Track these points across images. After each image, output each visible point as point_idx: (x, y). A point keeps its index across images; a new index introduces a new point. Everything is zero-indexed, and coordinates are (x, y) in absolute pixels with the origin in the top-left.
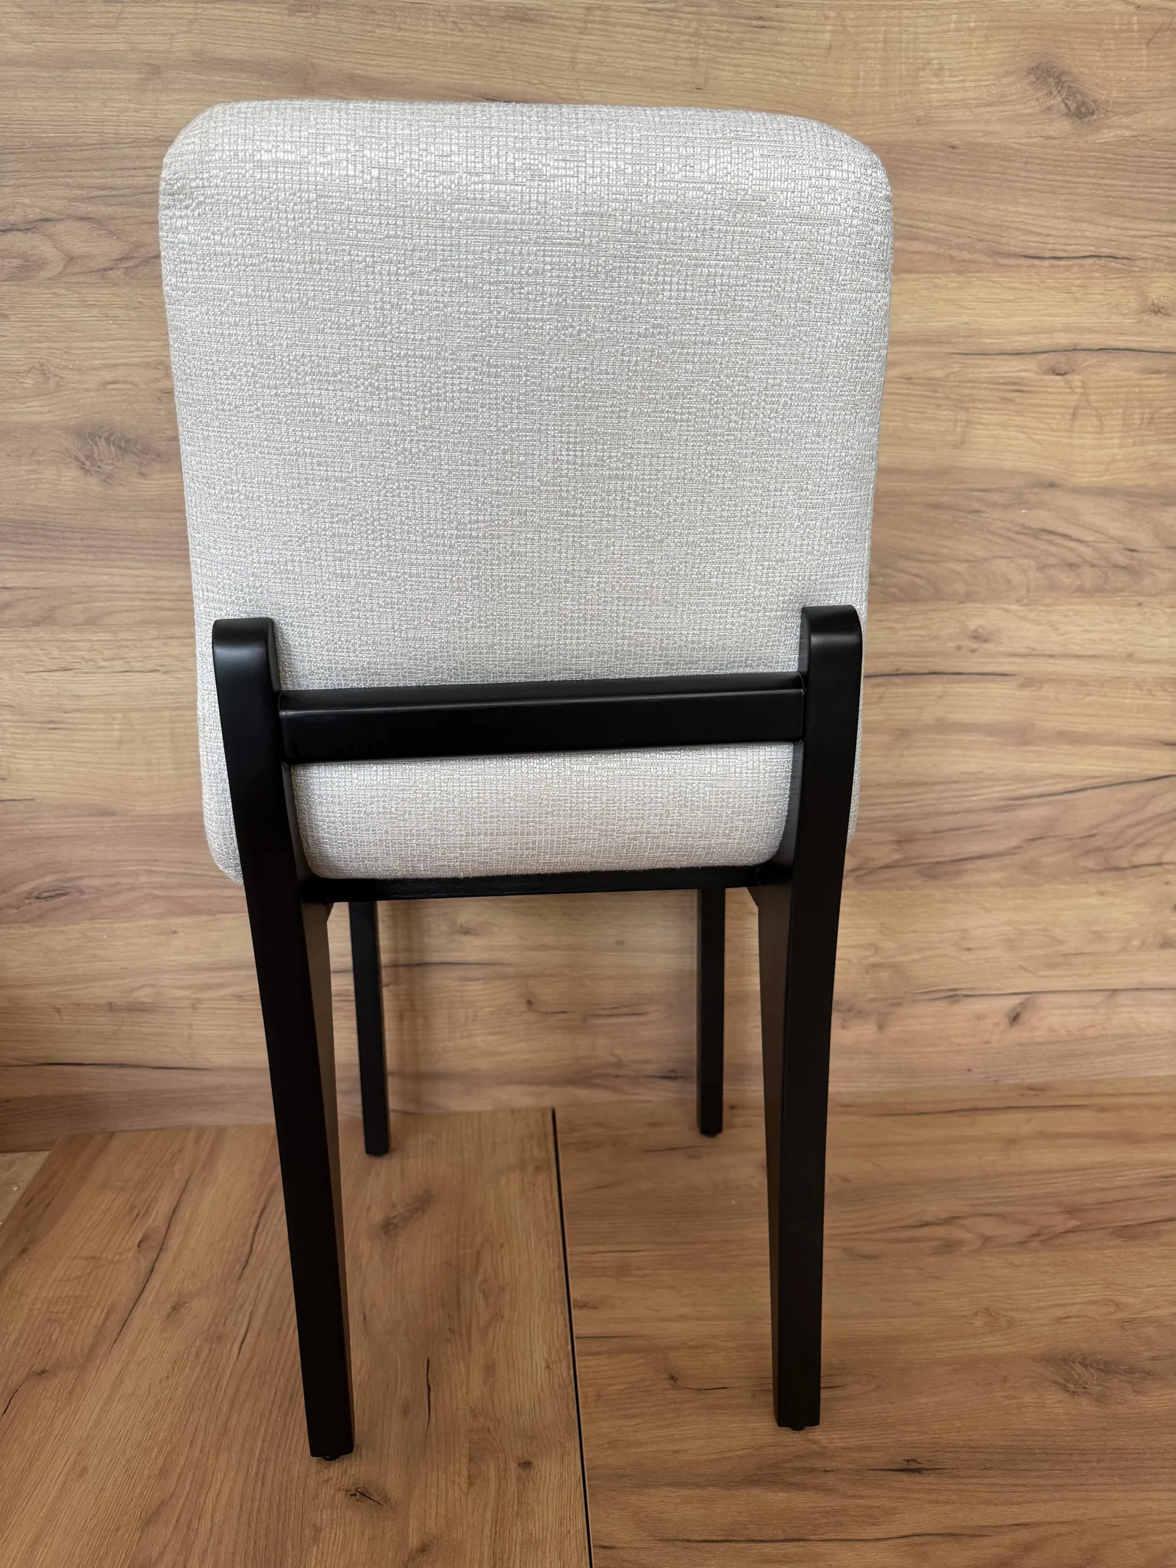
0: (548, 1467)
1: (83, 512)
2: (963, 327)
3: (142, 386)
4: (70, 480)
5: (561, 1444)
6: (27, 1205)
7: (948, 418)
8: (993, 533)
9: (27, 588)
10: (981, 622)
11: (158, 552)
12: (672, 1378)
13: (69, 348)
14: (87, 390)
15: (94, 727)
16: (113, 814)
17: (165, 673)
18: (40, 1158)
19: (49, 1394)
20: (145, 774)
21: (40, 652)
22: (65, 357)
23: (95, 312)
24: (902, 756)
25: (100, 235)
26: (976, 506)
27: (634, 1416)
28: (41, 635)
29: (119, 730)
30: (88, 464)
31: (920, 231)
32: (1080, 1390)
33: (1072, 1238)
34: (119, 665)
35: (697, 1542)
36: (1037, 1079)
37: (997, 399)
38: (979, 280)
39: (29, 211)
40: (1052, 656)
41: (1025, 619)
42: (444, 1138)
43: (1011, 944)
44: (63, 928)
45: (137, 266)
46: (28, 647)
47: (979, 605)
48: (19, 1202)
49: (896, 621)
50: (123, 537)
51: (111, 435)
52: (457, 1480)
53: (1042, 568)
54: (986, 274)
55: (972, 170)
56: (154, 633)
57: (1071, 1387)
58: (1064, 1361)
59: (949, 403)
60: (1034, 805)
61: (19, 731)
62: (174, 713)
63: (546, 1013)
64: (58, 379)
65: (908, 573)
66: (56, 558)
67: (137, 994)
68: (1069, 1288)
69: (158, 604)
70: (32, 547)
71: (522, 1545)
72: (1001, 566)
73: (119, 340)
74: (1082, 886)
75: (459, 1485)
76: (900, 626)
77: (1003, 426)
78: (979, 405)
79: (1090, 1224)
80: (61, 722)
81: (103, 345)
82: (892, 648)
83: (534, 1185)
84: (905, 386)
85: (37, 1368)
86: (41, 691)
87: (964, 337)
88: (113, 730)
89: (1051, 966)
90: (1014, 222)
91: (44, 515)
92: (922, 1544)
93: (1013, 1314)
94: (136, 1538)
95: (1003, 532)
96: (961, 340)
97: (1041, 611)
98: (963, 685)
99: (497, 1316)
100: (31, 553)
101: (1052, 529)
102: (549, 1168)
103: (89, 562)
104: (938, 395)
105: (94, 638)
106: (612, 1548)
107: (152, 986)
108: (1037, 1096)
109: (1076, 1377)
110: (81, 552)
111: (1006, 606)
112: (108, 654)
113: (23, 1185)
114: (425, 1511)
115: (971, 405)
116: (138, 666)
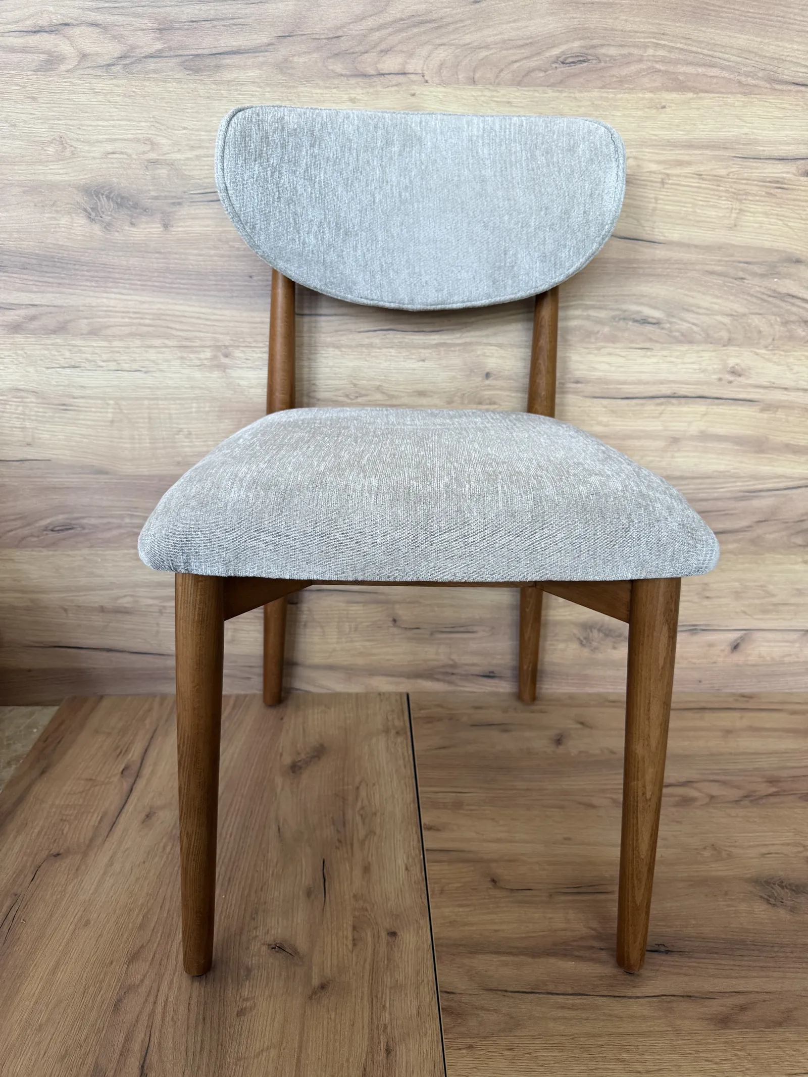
0: (408, 935)
1: (90, 251)
2: (744, 136)
3: (134, 156)
4: (80, 226)
5: (417, 921)
6: (45, 741)
7: (726, 206)
8: (752, 295)
9: (48, 306)
10: (738, 361)
11: (143, 283)
12: (493, 881)
13: (81, 125)
14: (94, 158)
15: (93, 410)
16: (106, 473)
17: (146, 372)
18: (52, 710)
19: (62, 869)
20: (128, 446)
21: (56, 353)
22: (79, 132)
23: (100, 98)
24: (673, 457)
25: (106, 38)
26: (741, 274)
27: (467, 906)
28: (58, 341)
29: (113, 413)
30: (93, 214)
31: (718, 60)
32: (779, 904)
33: (773, 800)
34: (113, 365)
35: (512, 992)
36: (747, 690)
37: (764, 193)
38: (759, 101)
39: (53, 16)
40: (786, 389)
41: (769, 360)
42: (333, 709)
43: (738, 595)
44: (70, 553)
45: (132, 63)
46: (48, 349)
47: (737, 349)
48: (39, 740)
49: (677, 357)
50: (117, 271)
51: (110, 193)
52: (345, 942)
53: (785, 323)
54: (764, 97)
55: (761, 14)
56: (138, 342)
57: (772, 901)
58: (767, 883)
59: (728, 195)
60: (763, 497)
61: (41, 410)
62: (152, 402)
63: (406, 628)
64: (73, 149)
65: (689, 322)
66: (69, 285)
67: (120, 601)
68: (771, 833)
69: (142, 321)
70: (52, 275)
71: (391, 988)
72: (756, 321)
73: (118, 120)
74: (792, 556)
75: (347, 945)
76: (679, 361)
77: (766, 214)
78: (750, 198)
79: (784, 791)
80: (71, 406)
81: (106, 123)
82: (672, 378)
83: (395, 744)
84: (697, 180)
85: (54, 851)
86: (57, 382)
87: (744, 144)
88: (107, 412)
89: (765, 612)
90: (788, 56)
91: (61, 251)
92: (669, 1002)
93: (732, 850)
94: (125, 968)
95: (759, 295)
96: (742, 146)
97: (781, 355)
98: (721, 407)
99: (371, 832)
100: (51, 280)
101: (794, 294)
102: (406, 733)
103: (93, 288)
104: (721, 188)
105: (95, 345)
106: (452, 993)
107: (131, 596)
108: (747, 701)
109: (776, 894)
110: (87, 280)
111: (757, 351)
112: (105, 357)
113: (41, 729)
114: (323, 962)
115: (744, 197)
116: (126, 366)
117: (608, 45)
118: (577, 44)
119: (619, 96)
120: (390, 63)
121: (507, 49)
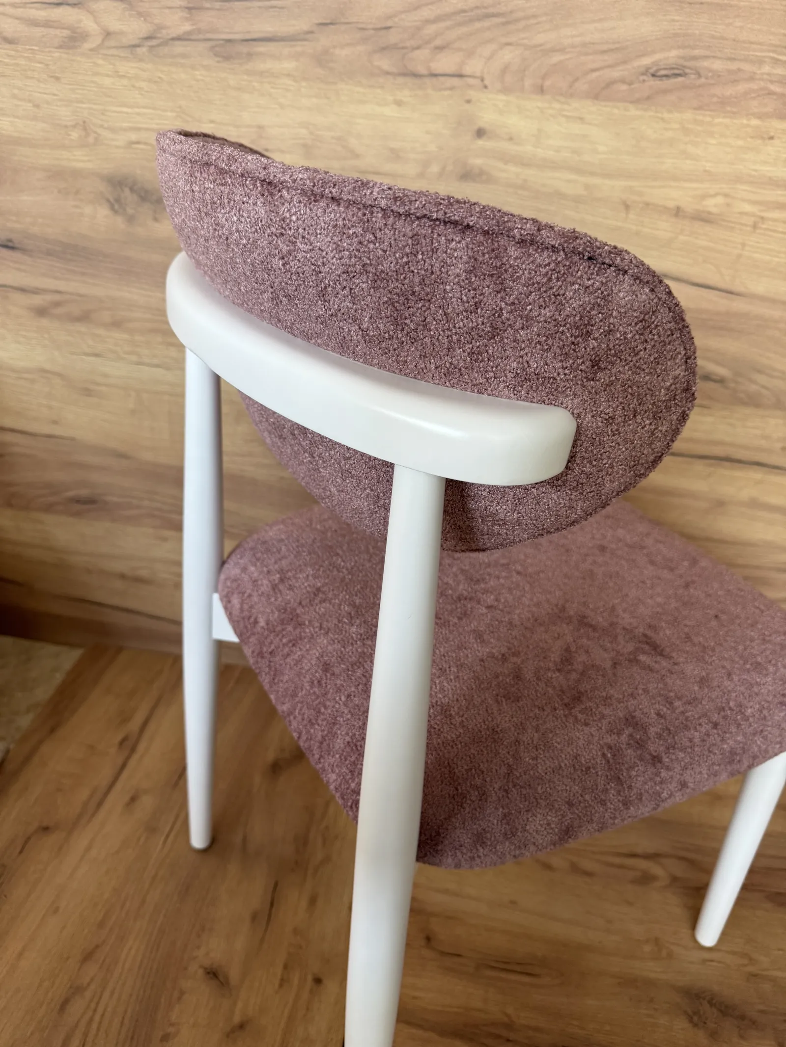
0: (331, 986)
1: (112, 243)
4: (103, 217)
6: (61, 695)
9: (72, 294)
12: (428, 939)
13: (105, 110)
14: (117, 147)
16: (128, 458)
17: (167, 369)
18: (77, 654)
19: (47, 846)
20: (148, 435)
21: (80, 341)
22: (102, 117)
24: (715, 519)
25: (131, 15)
28: (81, 328)
29: (134, 403)
30: (116, 207)
32: (701, 1024)
44: (94, 523)
46: (73, 336)
48: (58, 690)
49: (738, 420)
50: (140, 266)
51: (134, 185)
52: (273, 980)
56: (160, 339)
57: (695, 1018)
58: (698, 996)
61: (66, 392)
62: (171, 398)
64: (96, 135)
66: (93, 275)
67: (139, 571)
70: (76, 264)
75: (274, 984)
76: (740, 423)
80: (94, 391)
82: (728, 440)
85: (44, 824)
86: (81, 368)
88: (129, 402)
91: (85, 241)
94: (77, 967)
99: (328, 858)
100: (75, 268)
103: (115, 281)
105: (117, 337)
107: (149, 568)
110: (110, 273)
112: (127, 349)
113: (63, 674)
114: (249, 998)
116: (147, 361)
117: (714, 57)
118: (674, 53)
119: (717, 120)
120: (445, 63)
121: (587, 54)
